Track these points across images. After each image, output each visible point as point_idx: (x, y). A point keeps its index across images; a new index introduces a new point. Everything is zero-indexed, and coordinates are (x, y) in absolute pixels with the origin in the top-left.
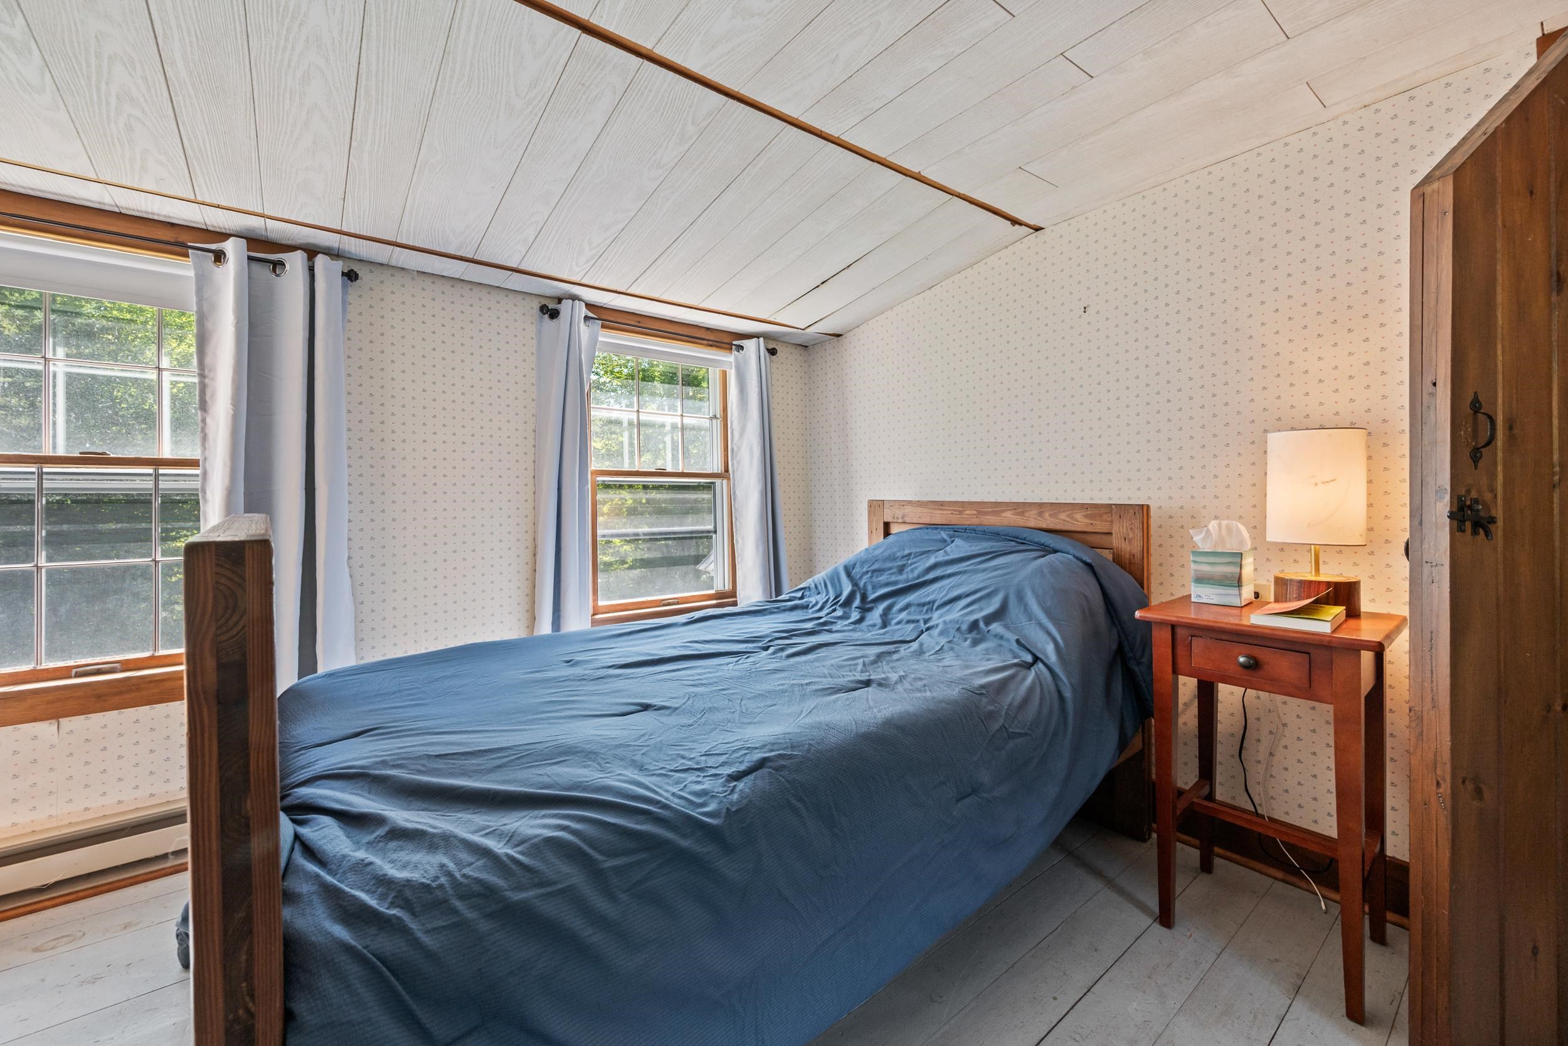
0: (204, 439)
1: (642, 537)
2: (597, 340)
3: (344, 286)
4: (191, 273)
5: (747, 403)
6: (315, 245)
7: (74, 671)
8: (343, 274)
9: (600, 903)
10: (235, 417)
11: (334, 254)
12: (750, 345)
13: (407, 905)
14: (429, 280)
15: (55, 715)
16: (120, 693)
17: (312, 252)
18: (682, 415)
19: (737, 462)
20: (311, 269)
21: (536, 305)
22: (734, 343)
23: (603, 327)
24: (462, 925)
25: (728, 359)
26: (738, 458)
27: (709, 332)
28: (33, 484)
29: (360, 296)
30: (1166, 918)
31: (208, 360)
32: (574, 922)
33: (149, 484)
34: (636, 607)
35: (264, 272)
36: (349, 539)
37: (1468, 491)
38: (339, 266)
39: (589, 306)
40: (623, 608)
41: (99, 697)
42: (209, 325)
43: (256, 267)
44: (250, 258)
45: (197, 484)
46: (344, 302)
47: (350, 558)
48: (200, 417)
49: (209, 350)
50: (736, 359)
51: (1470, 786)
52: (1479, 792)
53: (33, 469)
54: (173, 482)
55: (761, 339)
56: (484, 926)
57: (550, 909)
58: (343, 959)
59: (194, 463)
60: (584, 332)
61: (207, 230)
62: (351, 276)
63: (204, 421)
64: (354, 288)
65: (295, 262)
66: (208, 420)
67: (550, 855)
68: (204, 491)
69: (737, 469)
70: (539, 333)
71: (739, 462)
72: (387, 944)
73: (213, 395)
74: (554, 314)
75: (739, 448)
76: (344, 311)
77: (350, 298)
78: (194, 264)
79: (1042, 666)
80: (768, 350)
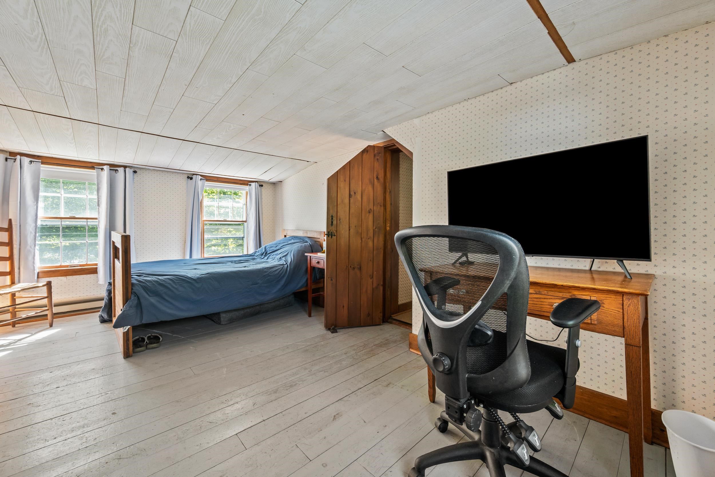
0: (99, 213)
2: (204, 185)
3: (133, 174)
4: (96, 174)
5: (252, 201)
6: (126, 165)
7: (69, 266)
8: (133, 172)
9: (174, 286)
10: (107, 208)
11: (130, 167)
12: (253, 184)
13: (146, 282)
14: (156, 171)
15: (66, 275)
16: (80, 271)
17: (125, 167)
18: (233, 204)
19: (249, 218)
20: (125, 171)
21: (186, 176)
22: (249, 184)
23: (206, 181)
24: (153, 284)
25: (247, 188)
26: (250, 216)
27: (240, 181)
28: (60, 223)
29: (137, 176)
30: (310, 316)
31: (100, 194)
32: (170, 287)
33: (85, 223)
35: (114, 172)
36: (135, 237)
37: (330, 231)
38: (132, 170)
39: (202, 176)
41: (75, 272)
42: (100, 186)
43: (111, 171)
44: (110, 169)
45: (97, 223)
46: (133, 178)
47: (134, 242)
48: (97, 208)
49: (100, 192)
50: (249, 189)
51: (330, 279)
52: (332, 280)
53: (60, 220)
54: (91, 223)
55: (257, 183)
56: (157, 285)
57: (166, 285)
58: (138, 285)
59: (96, 219)
60: (200, 183)
61: (99, 163)
62: (135, 172)
63: (99, 209)
64: (136, 175)
65: (121, 170)
66: (100, 208)
67: (167, 279)
68: (99, 225)
69: (249, 220)
70: (187, 183)
72: (144, 284)
73: (101, 203)
74: (191, 179)
75: (249, 214)
76: (133, 180)
77: (135, 177)
78: (96, 171)
79: (286, 265)
80: (260, 186)
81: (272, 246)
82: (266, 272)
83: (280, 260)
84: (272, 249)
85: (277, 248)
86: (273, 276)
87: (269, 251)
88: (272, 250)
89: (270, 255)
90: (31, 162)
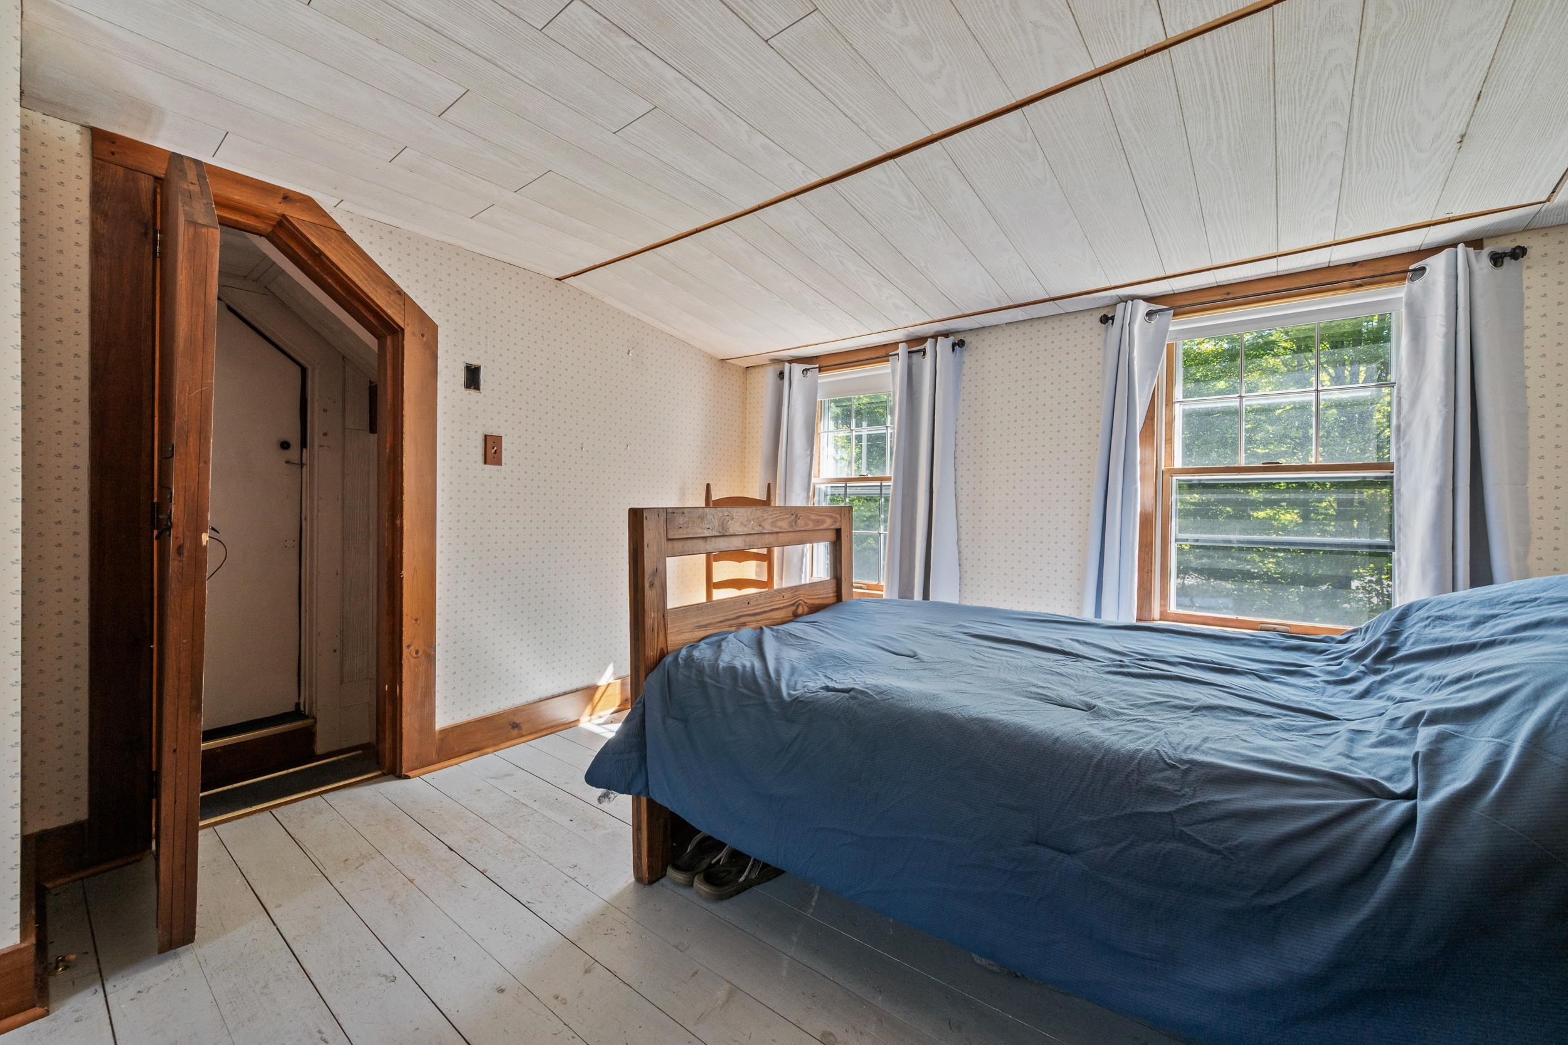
1: (1235, 545)
2: (1168, 330)
3: (955, 350)
5: (1424, 354)
6: (947, 330)
8: (955, 344)
12: (1438, 262)
18: (1317, 391)
19: (1405, 445)
21: (1099, 317)
22: (1409, 267)
23: (1178, 315)
26: (1407, 439)
27: (1356, 268)
28: (843, 491)
33: (879, 490)
34: (1219, 623)
38: (951, 341)
39: (1148, 299)
40: (1200, 620)
43: (913, 355)
44: (910, 352)
50: (1410, 290)
55: (1461, 247)
62: (960, 344)
65: (928, 347)
69: (1405, 456)
71: (1408, 446)
74: (1112, 320)
79: (1404, 806)
80: (1497, 259)
81: (1448, 612)
82: (1155, 792)
83: (1402, 735)
84: (1437, 631)
85: (1482, 634)
86: (1204, 847)
87: (1416, 642)
88: (1435, 641)
89: (1398, 676)
90: (806, 370)
